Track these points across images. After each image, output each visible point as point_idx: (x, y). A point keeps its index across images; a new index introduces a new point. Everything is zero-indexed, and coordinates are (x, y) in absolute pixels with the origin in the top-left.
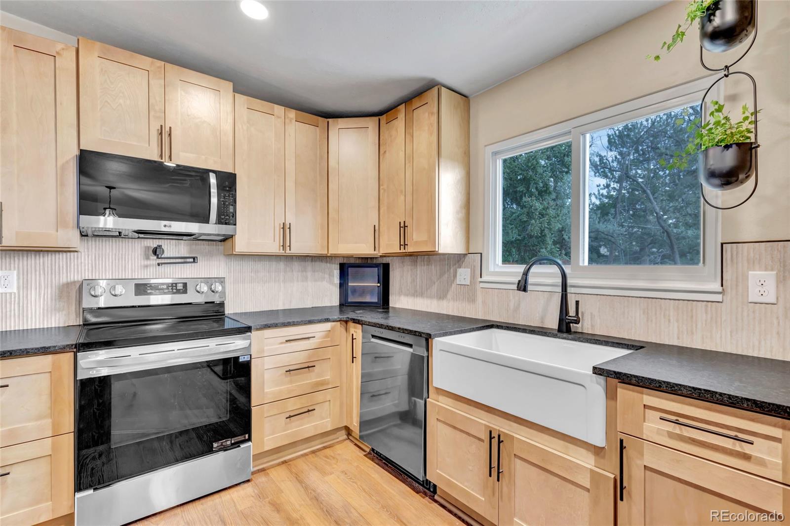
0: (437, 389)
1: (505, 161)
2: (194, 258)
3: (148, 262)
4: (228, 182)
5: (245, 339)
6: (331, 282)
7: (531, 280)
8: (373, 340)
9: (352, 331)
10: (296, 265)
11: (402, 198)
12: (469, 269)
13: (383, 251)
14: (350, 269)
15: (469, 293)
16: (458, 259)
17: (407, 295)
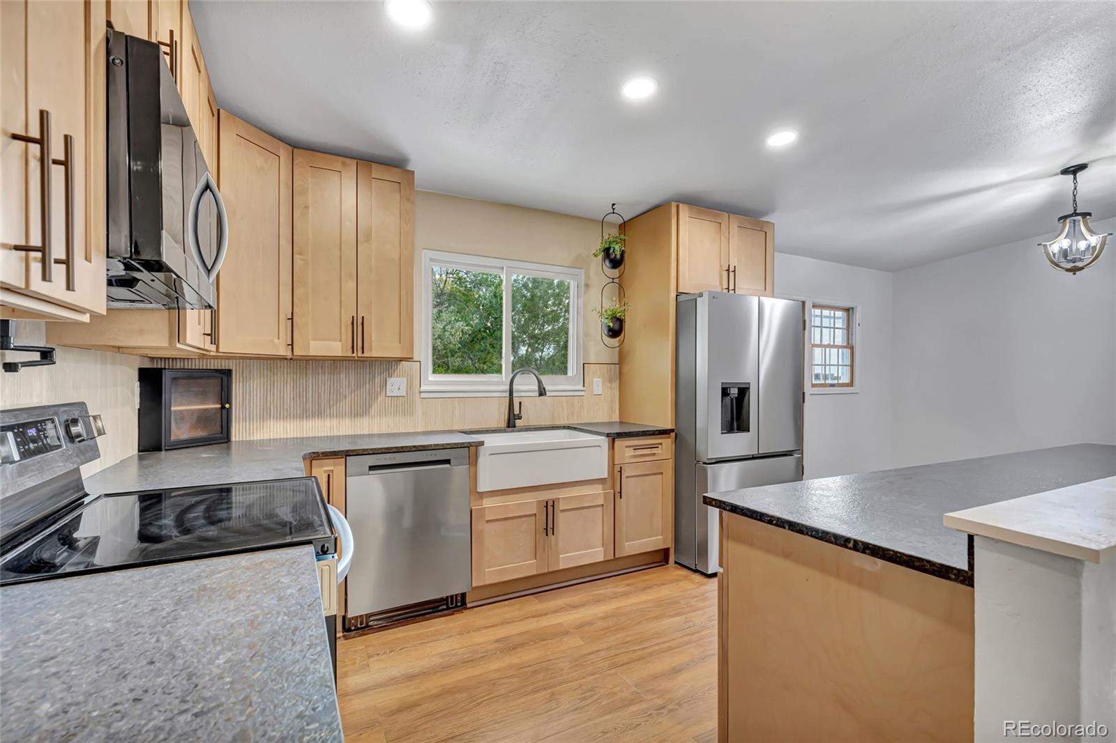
11: (352, 283)
12: (405, 379)
15: (405, 405)
16: (387, 368)
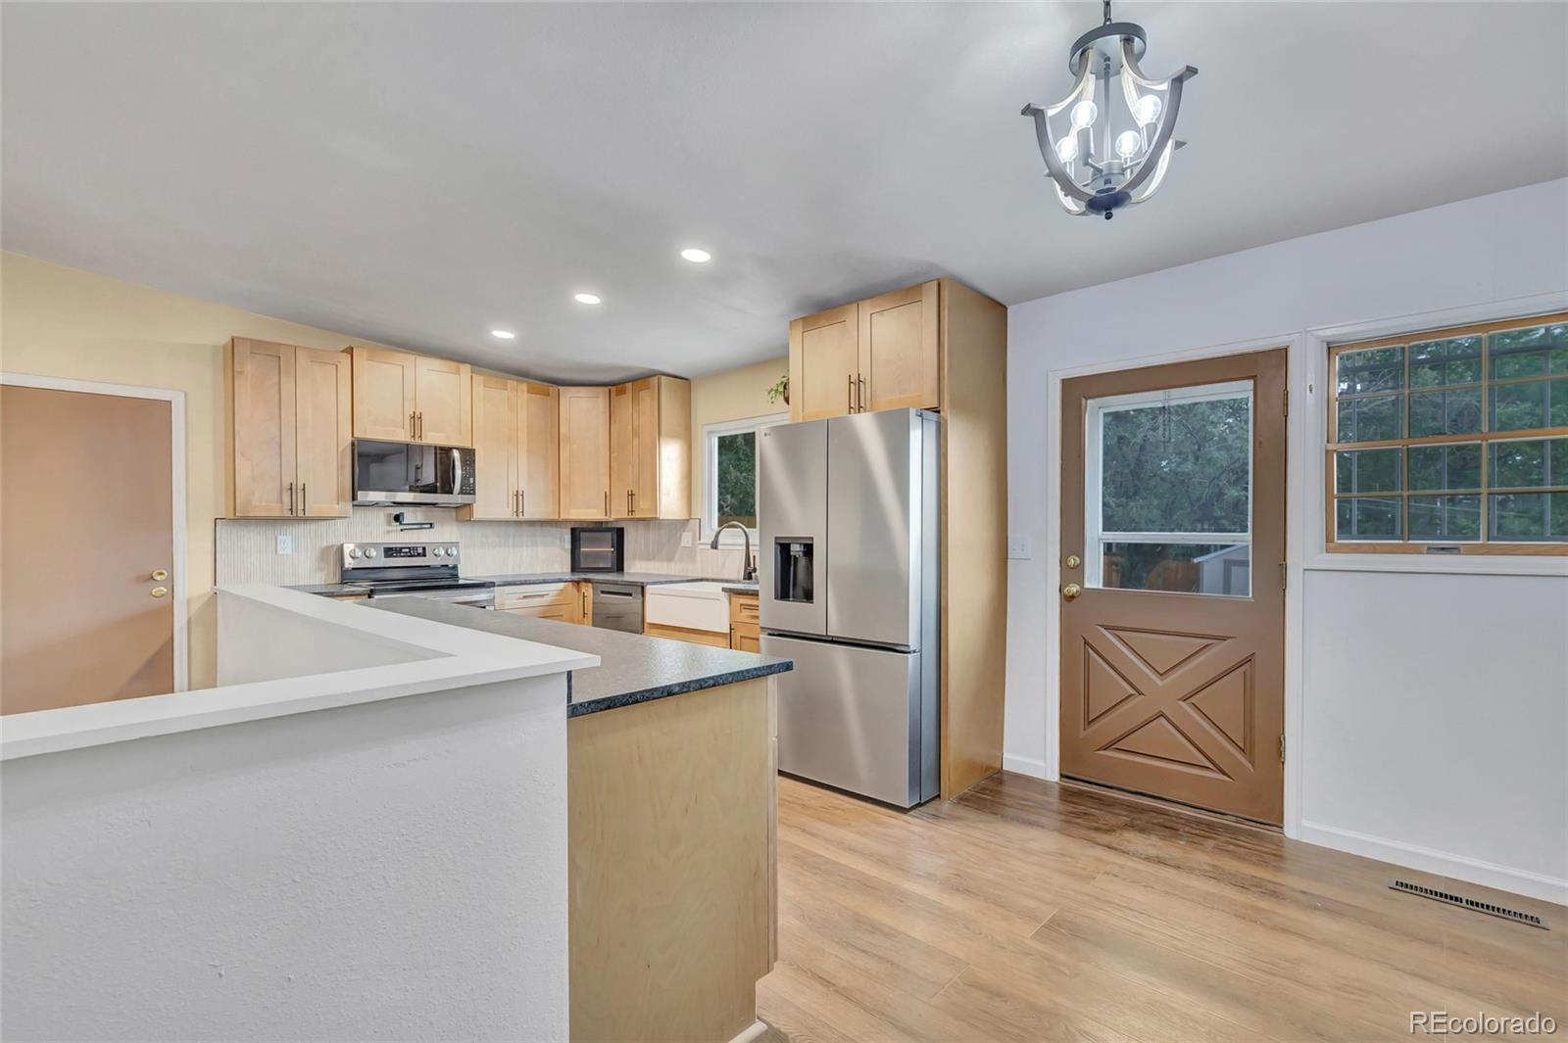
0: (650, 624)
1: (719, 438)
2: (431, 524)
3: (390, 528)
4: (469, 455)
5: (489, 592)
6: (563, 549)
7: (721, 540)
8: (602, 595)
9: (583, 590)
10: (526, 529)
11: (630, 468)
12: (691, 534)
13: (614, 517)
14: (582, 534)
15: (691, 555)
16: (682, 524)
17: (641, 559)
